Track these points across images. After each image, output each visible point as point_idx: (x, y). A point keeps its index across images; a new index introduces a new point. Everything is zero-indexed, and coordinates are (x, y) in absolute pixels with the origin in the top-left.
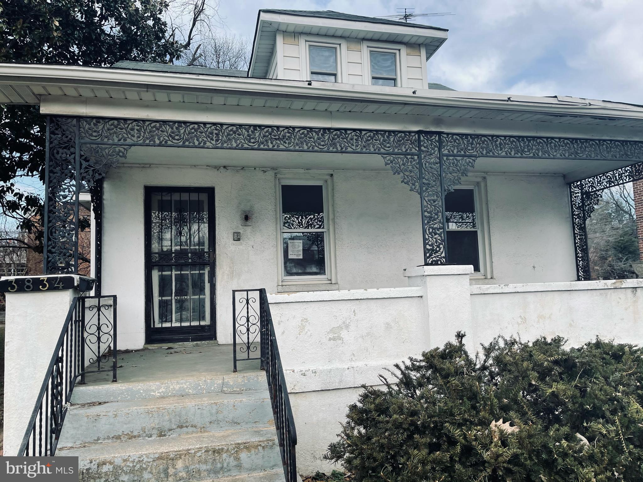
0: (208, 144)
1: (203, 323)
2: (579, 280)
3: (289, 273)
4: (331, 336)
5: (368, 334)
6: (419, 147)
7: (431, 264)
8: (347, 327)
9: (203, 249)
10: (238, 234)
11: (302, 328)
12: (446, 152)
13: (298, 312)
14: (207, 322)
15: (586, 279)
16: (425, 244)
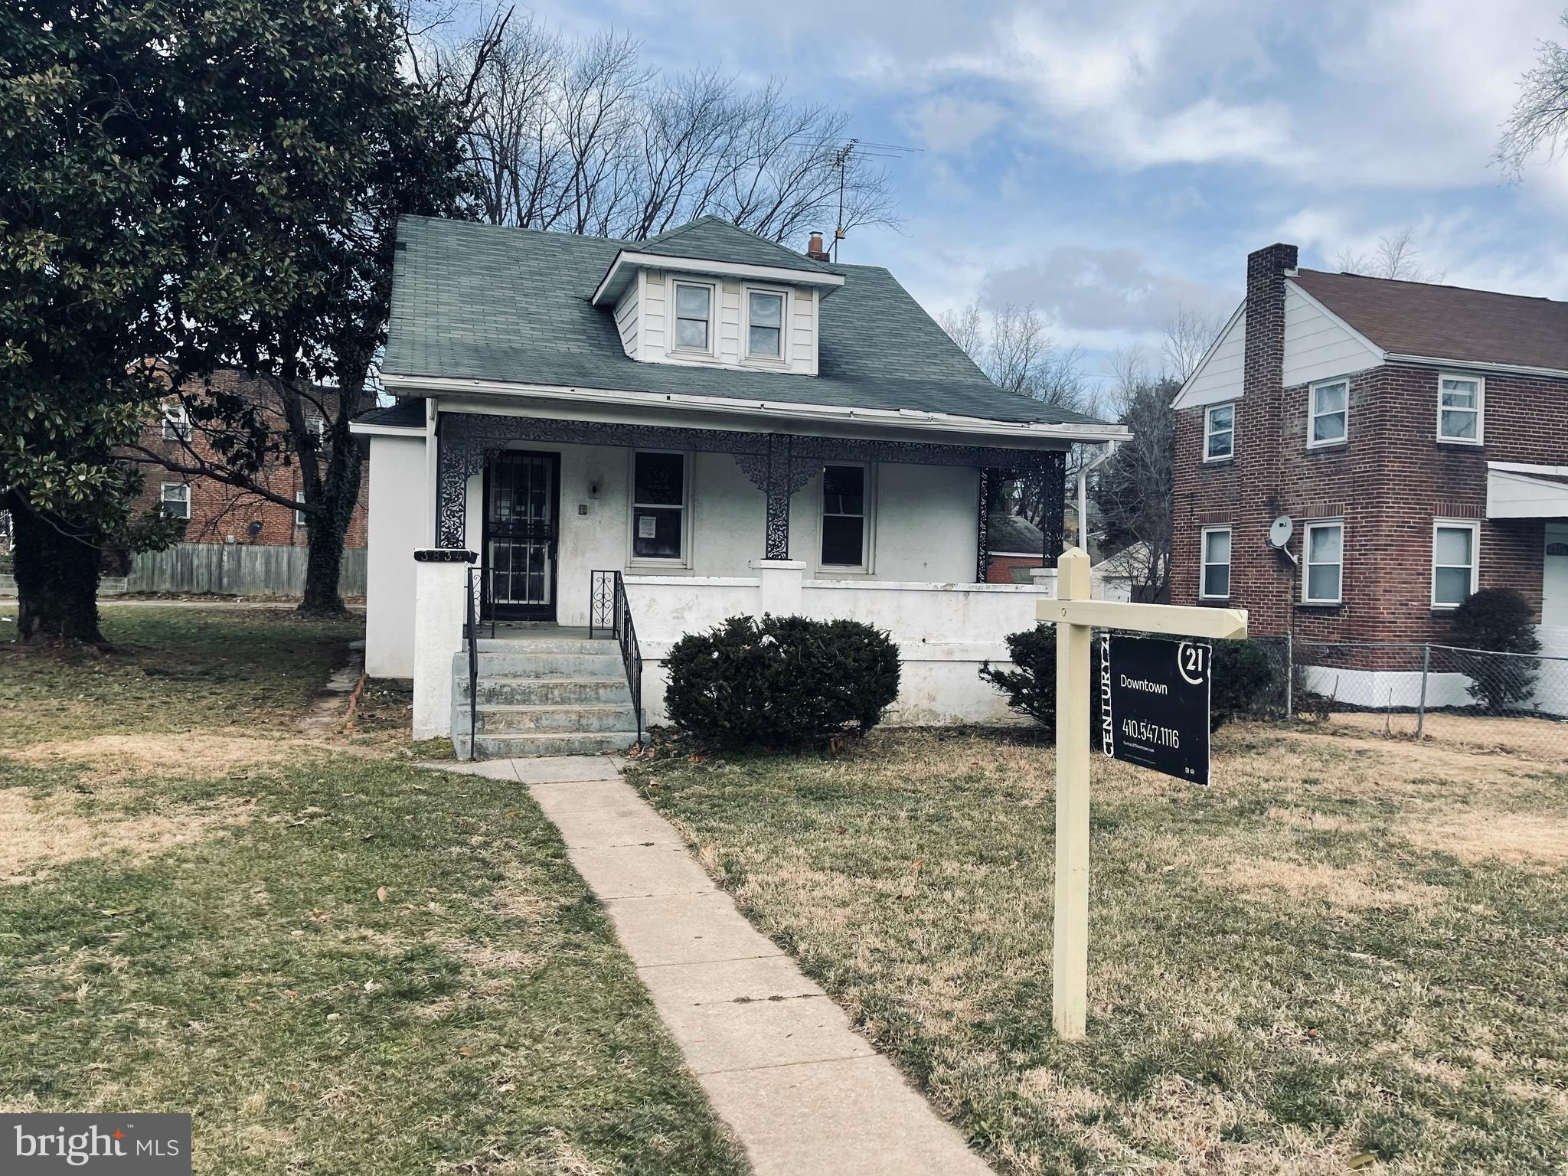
0: (576, 440)
1: (541, 603)
2: (978, 581)
3: (638, 553)
4: (675, 615)
5: (708, 616)
6: (770, 448)
7: (772, 559)
8: (690, 609)
9: (542, 522)
10: (585, 507)
11: (650, 606)
12: (795, 454)
13: (647, 592)
14: (546, 601)
15: (985, 581)
16: (768, 539)
